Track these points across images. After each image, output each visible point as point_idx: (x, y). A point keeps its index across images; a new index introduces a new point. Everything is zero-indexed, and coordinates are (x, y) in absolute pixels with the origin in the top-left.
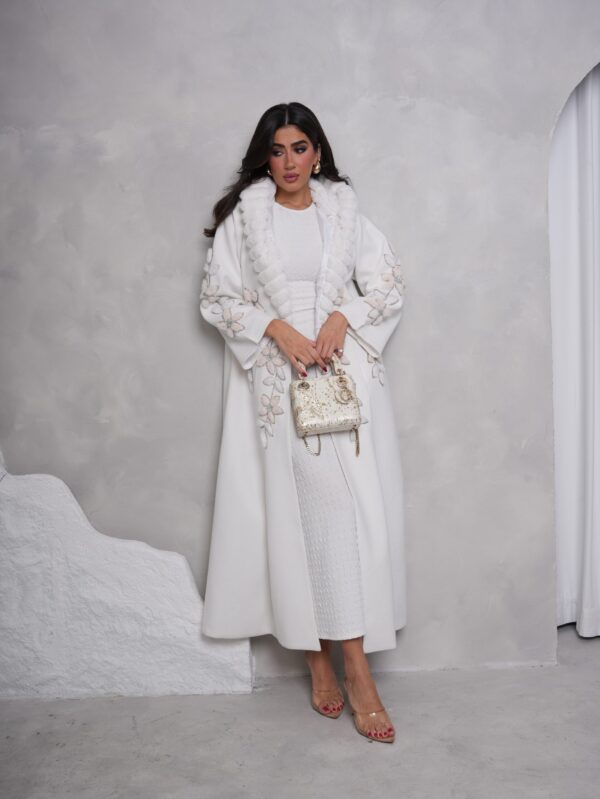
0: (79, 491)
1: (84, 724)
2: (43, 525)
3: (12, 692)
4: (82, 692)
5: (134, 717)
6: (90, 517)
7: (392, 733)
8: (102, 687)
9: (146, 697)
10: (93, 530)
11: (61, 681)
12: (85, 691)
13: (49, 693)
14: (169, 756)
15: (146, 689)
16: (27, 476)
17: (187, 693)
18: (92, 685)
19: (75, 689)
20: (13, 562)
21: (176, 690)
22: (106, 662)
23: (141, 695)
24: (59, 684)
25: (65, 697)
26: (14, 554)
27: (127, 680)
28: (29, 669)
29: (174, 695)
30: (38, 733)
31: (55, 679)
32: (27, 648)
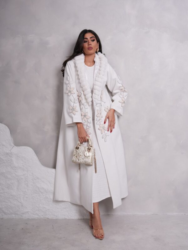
0: (37, 152)
1: (37, 227)
2: (25, 163)
3: (14, 215)
4: (36, 216)
5: (53, 225)
6: (40, 160)
7: (103, 237)
8: (42, 216)
9: (57, 219)
10: (41, 165)
11: (29, 213)
12: (37, 216)
13: (25, 216)
14: (64, 237)
15: (56, 217)
16: (21, 147)
17: (70, 218)
18: (39, 215)
19: (34, 216)
20: (15, 174)
21: (66, 217)
22: (44, 207)
23: (55, 218)
24: (29, 214)
25: (31, 218)
26: (16, 172)
27: (50, 213)
28: (19, 209)
29: (66, 219)
30: (23, 229)
31: (28, 212)
32: (19, 202)
